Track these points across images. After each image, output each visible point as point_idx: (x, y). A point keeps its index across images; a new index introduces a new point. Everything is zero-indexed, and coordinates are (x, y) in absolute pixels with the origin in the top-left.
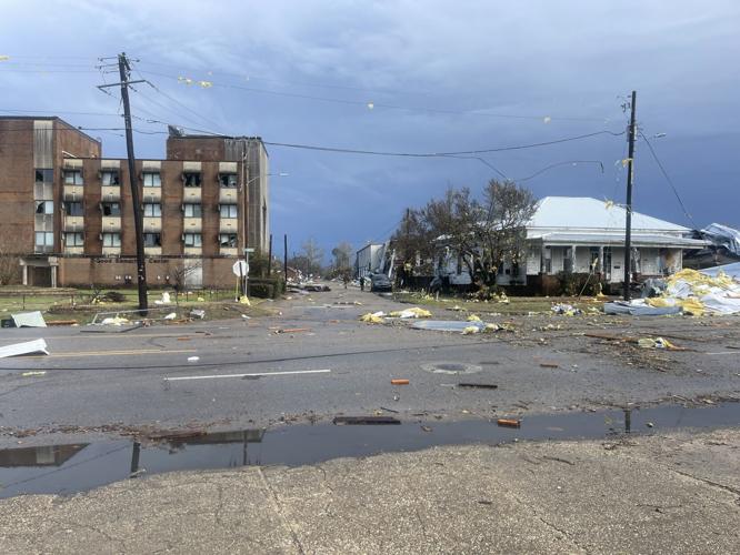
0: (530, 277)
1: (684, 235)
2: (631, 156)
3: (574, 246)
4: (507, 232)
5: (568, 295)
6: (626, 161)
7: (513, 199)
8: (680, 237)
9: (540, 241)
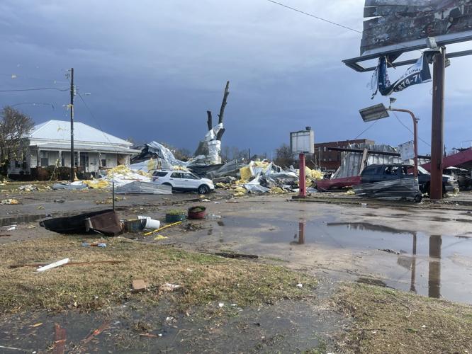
0: (33, 170)
1: (131, 147)
2: (72, 103)
3: (60, 151)
4: (14, 141)
5: (53, 179)
6: (69, 106)
7: (21, 121)
8: (128, 148)
9: (36, 147)
